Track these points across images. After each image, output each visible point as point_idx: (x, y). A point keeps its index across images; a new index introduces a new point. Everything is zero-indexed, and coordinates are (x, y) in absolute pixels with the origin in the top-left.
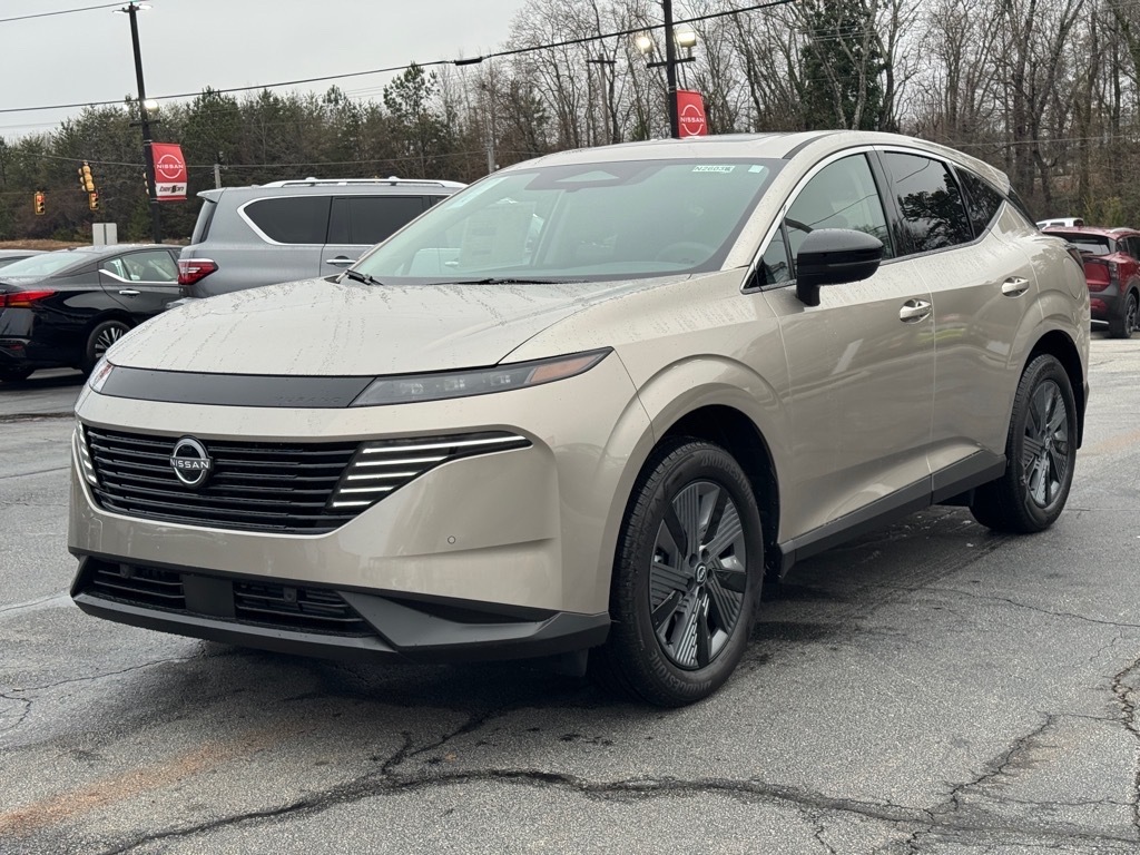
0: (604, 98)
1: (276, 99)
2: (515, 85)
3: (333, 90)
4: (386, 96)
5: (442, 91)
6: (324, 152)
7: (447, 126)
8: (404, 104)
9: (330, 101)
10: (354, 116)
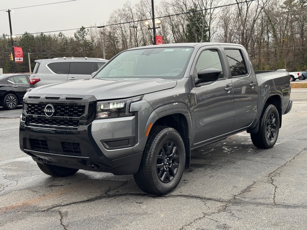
0: (134, 36)
1: (45, 35)
2: (110, 33)
3: (60, 33)
4: (75, 35)
5: (90, 34)
6: (58, 50)
7: (92, 43)
8: (80, 37)
9: (59, 36)
10: (66, 40)
